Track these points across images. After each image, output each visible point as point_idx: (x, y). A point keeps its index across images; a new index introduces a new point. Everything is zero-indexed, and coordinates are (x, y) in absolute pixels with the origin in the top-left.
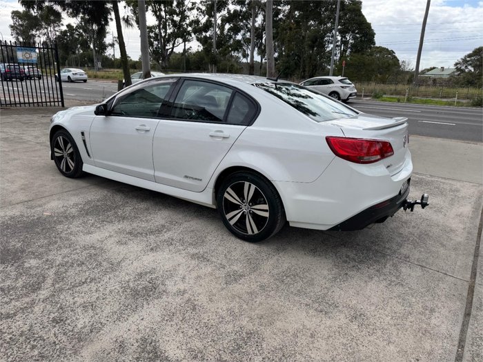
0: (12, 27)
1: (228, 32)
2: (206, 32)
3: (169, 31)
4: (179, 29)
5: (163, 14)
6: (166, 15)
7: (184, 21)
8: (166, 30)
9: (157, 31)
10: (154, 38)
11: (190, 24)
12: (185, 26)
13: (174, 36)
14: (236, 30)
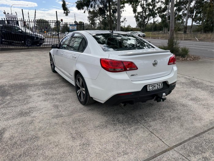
0: (88, 17)
1: (175, 11)
2: (164, 12)
3: (147, 14)
4: (151, 12)
5: (145, 6)
6: (146, 6)
7: (154, 8)
8: (146, 13)
9: (142, 14)
10: (140, 17)
11: (157, 9)
12: (155, 11)
13: (149, 15)
14: (179, 10)
